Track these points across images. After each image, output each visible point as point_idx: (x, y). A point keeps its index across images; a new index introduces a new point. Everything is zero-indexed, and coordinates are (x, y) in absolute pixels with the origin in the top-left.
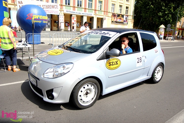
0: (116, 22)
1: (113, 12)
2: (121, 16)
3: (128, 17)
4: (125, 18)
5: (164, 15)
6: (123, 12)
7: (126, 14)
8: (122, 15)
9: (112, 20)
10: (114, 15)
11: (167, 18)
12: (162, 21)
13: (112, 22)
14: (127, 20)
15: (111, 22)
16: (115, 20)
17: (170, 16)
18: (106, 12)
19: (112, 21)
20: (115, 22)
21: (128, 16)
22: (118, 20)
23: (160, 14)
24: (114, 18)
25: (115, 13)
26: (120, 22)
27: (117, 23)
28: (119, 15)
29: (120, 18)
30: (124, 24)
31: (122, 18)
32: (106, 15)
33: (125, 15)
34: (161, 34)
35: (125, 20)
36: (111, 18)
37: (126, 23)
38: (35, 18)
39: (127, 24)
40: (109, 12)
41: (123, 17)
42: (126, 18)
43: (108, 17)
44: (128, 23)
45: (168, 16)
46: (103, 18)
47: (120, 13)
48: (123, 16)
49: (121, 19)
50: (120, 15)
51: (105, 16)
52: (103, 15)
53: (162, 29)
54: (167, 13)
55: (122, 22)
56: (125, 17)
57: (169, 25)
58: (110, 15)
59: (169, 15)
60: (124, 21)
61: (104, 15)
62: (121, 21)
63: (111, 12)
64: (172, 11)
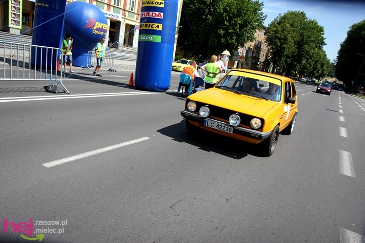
5: (227, 35)
11: (230, 39)
12: (223, 43)
17: (235, 37)
23: (222, 32)
38: (98, 27)
45: (232, 38)
46: (134, 26)
52: (136, 20)
53: (226, 56)
54: (230, 31)
64: (238, 30)
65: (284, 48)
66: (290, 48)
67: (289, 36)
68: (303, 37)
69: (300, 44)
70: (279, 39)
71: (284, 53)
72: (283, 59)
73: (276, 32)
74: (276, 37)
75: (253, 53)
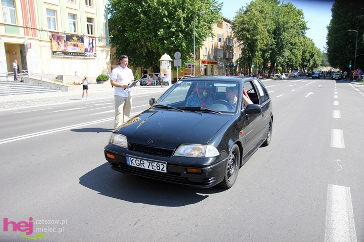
0: (65, 53)
1: (52, 30)
2: (75, 38)
3: (94, 41)
4: (88, 44)
5: (170, 34)
6: (82, 30)
7: (90, 35)
8: (77, 36)
9: (52, 49)
10: (56, 37)
13: (54, 52)
14: (93, 47)
15: (50, 53)
16: (62, 48)
17: (181, 36)
18: (31, 28)
19: (54, 50)
20: (63, 52)
21: (95, 38)
22: (70, 49)
24: (59, 44)
25: (58, 33)
26: (74, 53)
27: (67, 55)
28: (69, 38)
29: (73, 43)
30: (86, 56)
31: (80, 44)
32: (31, 37)
33: (86, 37)
34: (165, 75)
35: (89, 49)
36: (49, 44)
37: (92, 54)
39: (95, 56)
40: (42, 30)
41: (82, 41)
42: (90, 44)
43: (40, 41)
44: (96, 54)
45: (177, 37)
46: (23, 45)
47: (73, 33)
48: (81, 39)
49: (77, 46)
50: (73, 36)
51: (29, 39)
52: (24, 37)
53: (166, 62)
54: (173, 30)
55: (81, 53)
56: (88, 42)
57: (178, 55)
58: (46, 36)
59: (179, 36)
60: (86, 50)
61: (27, 37)
62: (77, 50)
63: (46, 28)
64: (184, 26)
65: (256, 40)
66: (264, 39)
67: (259, 24)
68: (279, 24)
69: (276, 33)
70: (248, 31)
71: (257, 46)
72: (258, 54)
73: (243, 23)
74: (243, 29)
75: (224, 55)
